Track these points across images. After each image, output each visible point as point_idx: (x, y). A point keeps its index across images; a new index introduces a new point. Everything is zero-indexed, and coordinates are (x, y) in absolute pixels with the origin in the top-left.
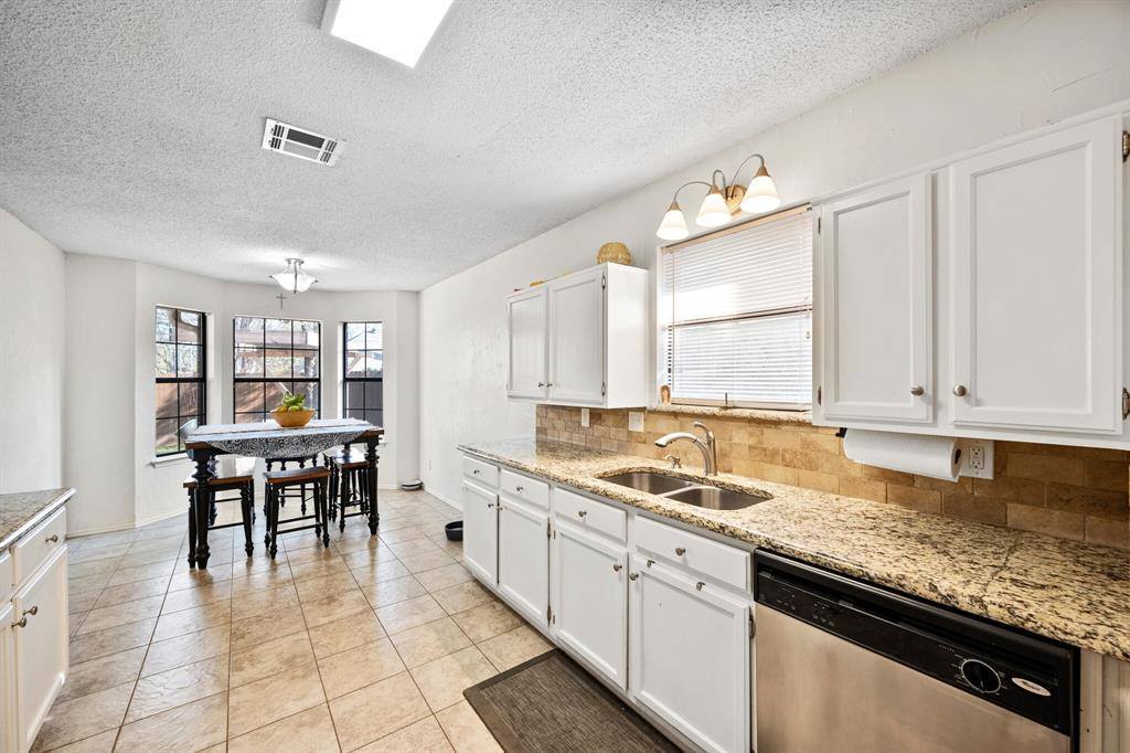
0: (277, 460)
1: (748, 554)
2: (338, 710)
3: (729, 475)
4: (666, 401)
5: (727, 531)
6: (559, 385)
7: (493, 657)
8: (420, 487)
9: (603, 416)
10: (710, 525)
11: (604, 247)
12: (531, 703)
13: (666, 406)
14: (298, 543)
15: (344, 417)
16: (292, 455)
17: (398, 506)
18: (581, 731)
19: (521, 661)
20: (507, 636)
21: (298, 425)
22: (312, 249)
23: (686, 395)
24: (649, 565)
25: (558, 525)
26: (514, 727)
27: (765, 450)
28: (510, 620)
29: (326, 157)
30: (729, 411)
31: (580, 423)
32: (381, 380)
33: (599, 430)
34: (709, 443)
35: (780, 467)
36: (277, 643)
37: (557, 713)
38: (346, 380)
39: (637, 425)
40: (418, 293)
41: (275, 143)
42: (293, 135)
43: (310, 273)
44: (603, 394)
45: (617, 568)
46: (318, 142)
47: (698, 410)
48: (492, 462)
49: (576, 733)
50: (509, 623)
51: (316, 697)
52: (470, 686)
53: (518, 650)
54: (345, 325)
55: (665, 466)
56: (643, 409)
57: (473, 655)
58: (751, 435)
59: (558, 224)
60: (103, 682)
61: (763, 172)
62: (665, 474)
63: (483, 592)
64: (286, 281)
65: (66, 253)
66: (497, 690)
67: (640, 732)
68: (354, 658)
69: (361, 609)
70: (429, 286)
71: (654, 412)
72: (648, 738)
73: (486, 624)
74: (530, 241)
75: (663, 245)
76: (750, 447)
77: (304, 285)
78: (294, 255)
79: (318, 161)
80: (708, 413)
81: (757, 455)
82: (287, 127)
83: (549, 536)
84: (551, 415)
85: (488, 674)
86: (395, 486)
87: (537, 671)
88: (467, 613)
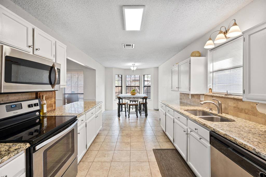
0: (132, 101)
1: (209, 132)
2: (132, 144)
3: (227, 115)
4: (211, 93)
5: (205, 125)
6: (181, 88)
7: (161, 145)
8: (158, 110)
9: (194, 96)
10: (202, 124)
11: (192, 53)
12: (165, 156)
13: (211, 94)
14: (133, 116)
15: (144, 94)
16: (132, 100)
17: (152, 113)
18: (174, 165)
19: (167, 148)
20: (165, 143)
21: (134, 95)
22: (136, 62)
23: (217, 91)
24: (191, 132)
25: (175, 120)
26: (160, 159)
27: (239, 108)
28: (168, 140)
29: (132, 47)
30: (227, 96)
31: (189, 98)
32: (150, 86)
33: (193, 99)
34: (219, 105)
35: (244, 114)
36: (126, 131)
37: (170, 160)
38: (144, 86)
39: (202, 98)
40: (158, 67)
41: (125, 47)
42: (127, 45)
43: (136, 66)
44: (190, 90)
45: (184, 131)
46: (130, 45)
47: (218, 95)
48: (165, 105)
49: (173, 165)
50: (167, 141)
51: (129, 141)
52: (154, 148)
53: (167, 146)
54: (144, 75)
55: (207, 110)
56: (204, 95)
57: (157, 144)
58: (234, 103)
59: (184, 48)
60: (106, 130)
61: (235, 24)
62: (206, 112)
63: (164, 133)
64: (132, 68)
65: (105, 68)
66: (159, 151)
67: (189, 172)
68: (136, 137)
69: (140, 130)
70: (160, 65)
71: (206, 95)
72: (191, 174)
73: (162, 139)
74: (179, 53)
75: (210, 50)
76: (234, 107)
77: (135, 68)
78: (133, 63)
79: (131, 48)
80: (221, 96)
81: (236, 110)
82: (125, 44)
83: (174, 122)
84: (183, 95)
85: (159, 148)
86: (153, 109)
87: (169, 151)
88: (159, 136)
